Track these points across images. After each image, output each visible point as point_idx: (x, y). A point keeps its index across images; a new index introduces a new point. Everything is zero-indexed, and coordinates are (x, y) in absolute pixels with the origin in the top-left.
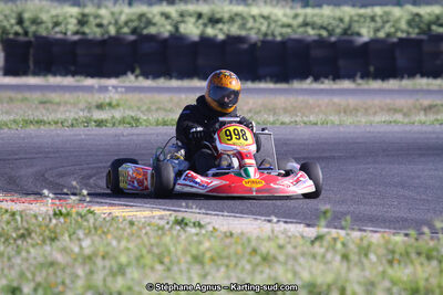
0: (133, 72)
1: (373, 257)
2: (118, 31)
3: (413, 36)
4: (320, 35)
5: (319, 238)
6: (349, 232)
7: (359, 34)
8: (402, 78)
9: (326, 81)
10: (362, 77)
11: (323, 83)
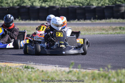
0: (18, 18)
1: (87, 78)
2: (13, 5)
3: (110, 5)
4: (80, 6)
5: (70, 72)
6: (80, 69)
7: (93, 5)
8: (107, 19)
9: (82, 21)
10: (93, 19)
11: (80, 21)
